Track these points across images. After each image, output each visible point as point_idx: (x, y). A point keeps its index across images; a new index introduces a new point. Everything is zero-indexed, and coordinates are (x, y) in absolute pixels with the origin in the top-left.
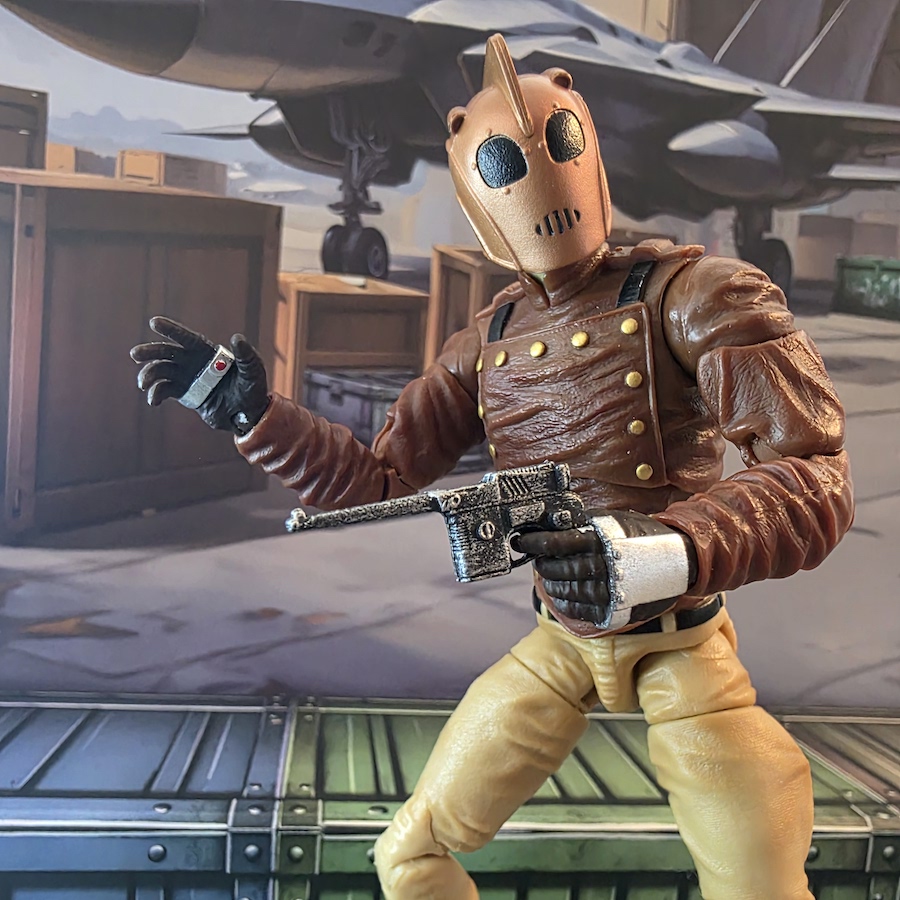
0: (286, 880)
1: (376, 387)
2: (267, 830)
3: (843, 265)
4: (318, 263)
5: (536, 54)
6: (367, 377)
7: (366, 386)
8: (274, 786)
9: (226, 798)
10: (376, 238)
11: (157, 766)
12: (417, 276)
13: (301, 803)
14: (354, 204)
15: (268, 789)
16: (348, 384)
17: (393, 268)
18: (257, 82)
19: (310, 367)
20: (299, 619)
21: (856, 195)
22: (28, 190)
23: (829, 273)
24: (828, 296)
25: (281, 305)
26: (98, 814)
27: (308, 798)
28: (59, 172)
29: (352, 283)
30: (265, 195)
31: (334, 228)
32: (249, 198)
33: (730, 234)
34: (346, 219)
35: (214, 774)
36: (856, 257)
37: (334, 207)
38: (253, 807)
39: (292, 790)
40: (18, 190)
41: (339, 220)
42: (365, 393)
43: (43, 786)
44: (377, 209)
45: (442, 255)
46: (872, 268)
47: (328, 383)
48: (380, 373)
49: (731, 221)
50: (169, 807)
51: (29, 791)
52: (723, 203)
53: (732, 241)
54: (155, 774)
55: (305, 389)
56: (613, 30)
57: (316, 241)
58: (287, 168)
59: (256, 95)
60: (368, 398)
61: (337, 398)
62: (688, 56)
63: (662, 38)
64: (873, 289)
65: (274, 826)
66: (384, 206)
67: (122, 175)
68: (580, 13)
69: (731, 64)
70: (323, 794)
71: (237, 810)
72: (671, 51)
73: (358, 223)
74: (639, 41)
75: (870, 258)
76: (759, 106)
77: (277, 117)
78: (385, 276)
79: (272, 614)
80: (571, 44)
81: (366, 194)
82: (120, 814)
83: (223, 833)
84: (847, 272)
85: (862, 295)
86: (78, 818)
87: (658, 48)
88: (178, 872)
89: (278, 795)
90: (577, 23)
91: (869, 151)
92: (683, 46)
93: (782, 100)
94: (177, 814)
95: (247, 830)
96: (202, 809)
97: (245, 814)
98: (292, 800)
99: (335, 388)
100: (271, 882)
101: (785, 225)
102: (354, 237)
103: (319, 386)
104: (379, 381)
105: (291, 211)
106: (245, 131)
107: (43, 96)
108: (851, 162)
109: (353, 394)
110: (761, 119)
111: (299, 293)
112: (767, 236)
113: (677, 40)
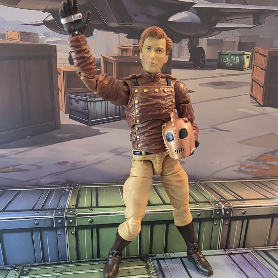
0: (69, 228)
2: (63, 216)
3: (220, 54)
6: (85, 95)
7: (85, 98)
8: (65, 206)
9: (53, 210)
11: (36, 203)
13: (71, 210)
15: (64, 207)
16: (80, 97)
19: (69, 93)
20: (73, 164)
23: (216, 57)
24: (216, 64)
25: (58, 75)
26: (21, 215)
27: (74, 208)
30: (50, 42)
32: (46, 43)
33: (187, 46)
35: (50, 204)
36: (224, 52)
38: (59, 211)
39: (70, 207)
42: (85, 100)
43: (7, 209)
45: (104, 57)
46: (228, 55)
47: (74, 98)
49: (187, 43)
50: (38, 213)
51: (4, 211)
53: (188, 49)
54: (35, 205)
55: (68, 99)
59: (44, 11)
61: (77, 102)
64: (228, 61)
65: (65, 216)
67: (8, 39)
70: (77, 207)
71: (55, 212)
76: (195, 6)
77: (51, 18)
79: (65, 163)
82: (26, 215)
83: (52, 218)
84: (221, 56)
86: (17, 216)
88: (42, 227)
89: (66, 208)
91: (227, 19)
93: (201, 3)
94: (41, 214)
95: (58, 217)
96: (47, 212)
97: (57, 213)
98: (69, 209)
99: (77, 99)
100: (65, 228)
101: (203, 43)
103: (72, 98)
104: (89, 96)
106: (42, 23)
108: (222, 23)
109: (82, 100)
110: (195, 10)
111: (64, 72)
112: (198, 46)
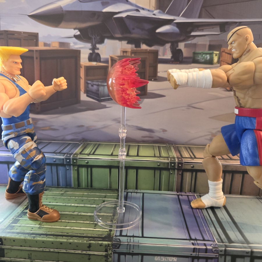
1: (100, 83)
3: (194, 53)
4: (87, 60)
5: (128, 15)
6: (98, 81)
7: (98, 83)
8: (73, 152)
10: (98, 55)
11: (57, 150)
12: (106, 61)
14: (94, 48)
16: (94, 83)
17: (102, 60)
18: (75, 27)
19: (87, 80)
20: (87, 127)
21: (197, 38)
22: (36, 51)
23: (191, 55)
24: (191, 60)
25: (81, 69)
28: (41, 47)
29: (94, 64)
30: (77, 48)
31: (90, 54)
32: (74, 49)
33: (170, 49)
34: (92, 52)
36: (197, 51)
37: (90, 49)
40: (35, 51)
41: (91, 52)
44: (98, 49)
45: (111, 57)
48: (100, 81)
49: (170, 46)
52: (168, 42)
53: (170, 50)
55: (86, 84)
56: (143, 9)
57: (87, 56)
58: (81, 43)
59: (75, 29)
60: (98, 85)
61: (92, 86)
62: (159, 12)
63: (154, 9)
64: (201, 58)
66: (99, 48)
67: (52, 46)
68: (136, 6)
69: (169, 13)
70: (81, 153)
72: (156, 12)
73: (95, 52)
74: (149, 11)
75: (200, 52)
76: (175, 21)
77: (79, 33)
78: (100, 62)
79: (82, 126)
80: (135, 13)
81: (96, 46)
84: (195, 55)
85: (199, 59)
87: (153, 11)
90: (136, 8)
91: (200, 29)
92: (158, 11)
93: (180, 20)
98: (75, 154)
99: (92, 84)
101: (181, 46)
102: (94, 55)
103: (89, 83)
104: (100, 82)
105: (82, 51)
106: (73, 36)
107: (38, 34)
108: (196, 31)
109: (95, 85)
110: (175, 24)
111: (85, 66)
112: (177, 48)
113: (157, 9)
